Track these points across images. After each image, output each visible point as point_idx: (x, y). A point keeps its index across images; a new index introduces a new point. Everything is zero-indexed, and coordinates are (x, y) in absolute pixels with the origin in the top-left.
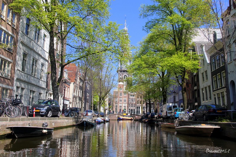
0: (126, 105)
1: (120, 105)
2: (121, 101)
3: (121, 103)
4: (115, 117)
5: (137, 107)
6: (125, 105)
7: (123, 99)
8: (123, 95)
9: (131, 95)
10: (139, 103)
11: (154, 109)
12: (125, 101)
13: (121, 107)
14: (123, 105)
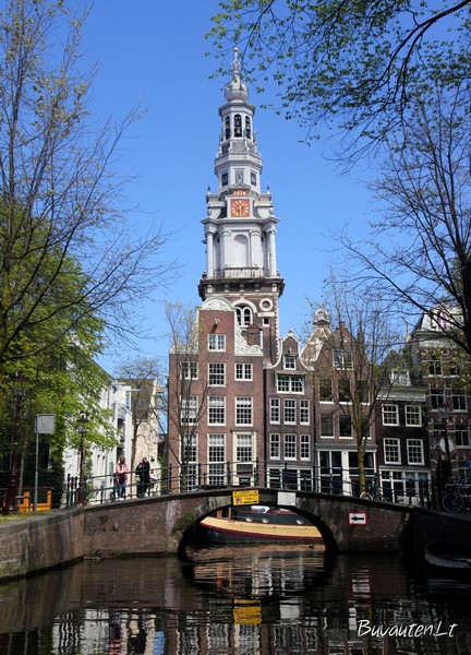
0: (254, 443)
1: (211, 442)
2: (217, 415)
3: (217, 433)
4: (151, 526)
5: (324, 455)
6: (245, 444)
7: (231, 402)
8: (230, 375)
9: (284, 378)
10: (336, 428)
11: (428, 464)
12: (244, 414)
13: (217, 453)
14: (230, 442)
